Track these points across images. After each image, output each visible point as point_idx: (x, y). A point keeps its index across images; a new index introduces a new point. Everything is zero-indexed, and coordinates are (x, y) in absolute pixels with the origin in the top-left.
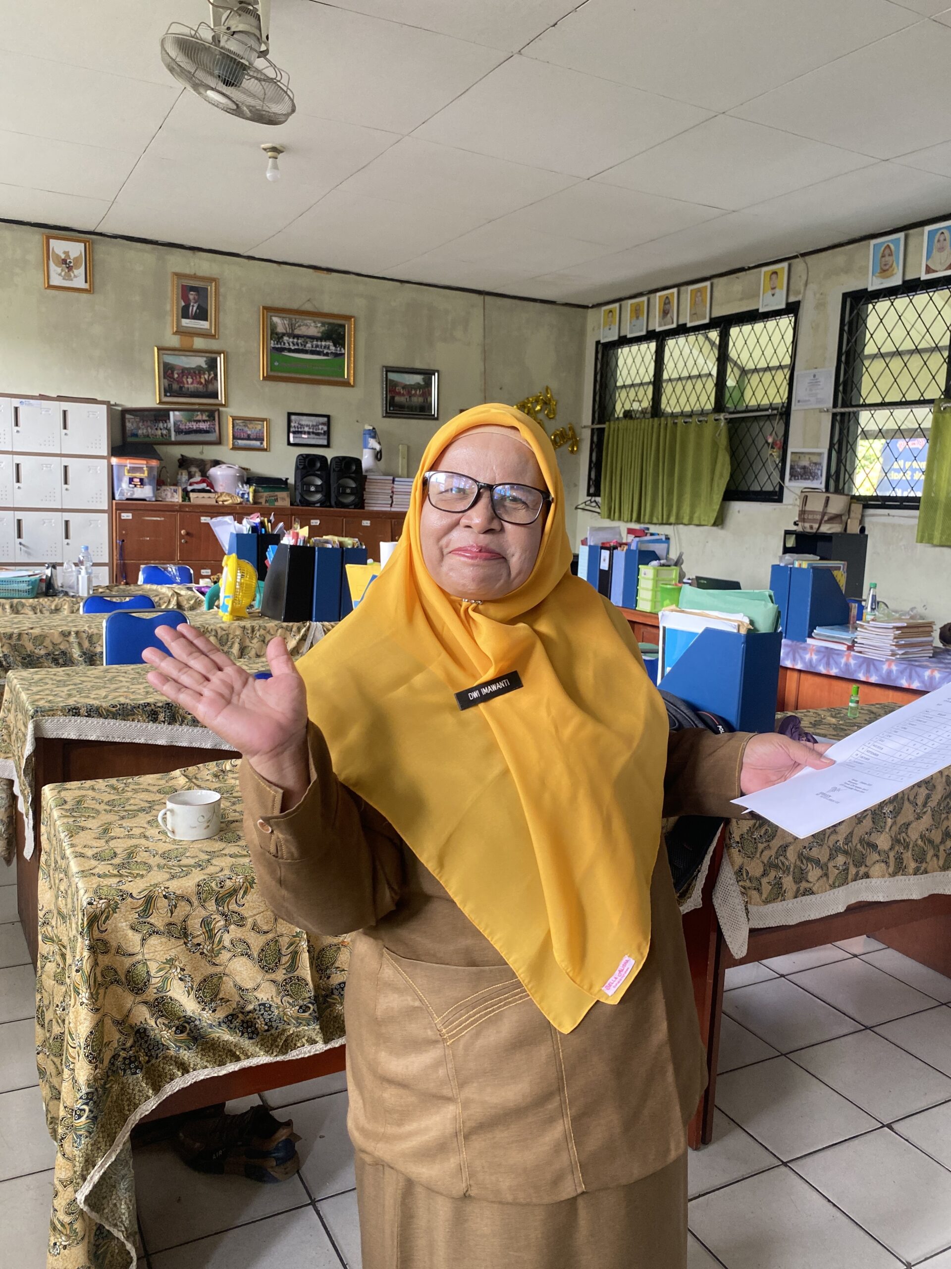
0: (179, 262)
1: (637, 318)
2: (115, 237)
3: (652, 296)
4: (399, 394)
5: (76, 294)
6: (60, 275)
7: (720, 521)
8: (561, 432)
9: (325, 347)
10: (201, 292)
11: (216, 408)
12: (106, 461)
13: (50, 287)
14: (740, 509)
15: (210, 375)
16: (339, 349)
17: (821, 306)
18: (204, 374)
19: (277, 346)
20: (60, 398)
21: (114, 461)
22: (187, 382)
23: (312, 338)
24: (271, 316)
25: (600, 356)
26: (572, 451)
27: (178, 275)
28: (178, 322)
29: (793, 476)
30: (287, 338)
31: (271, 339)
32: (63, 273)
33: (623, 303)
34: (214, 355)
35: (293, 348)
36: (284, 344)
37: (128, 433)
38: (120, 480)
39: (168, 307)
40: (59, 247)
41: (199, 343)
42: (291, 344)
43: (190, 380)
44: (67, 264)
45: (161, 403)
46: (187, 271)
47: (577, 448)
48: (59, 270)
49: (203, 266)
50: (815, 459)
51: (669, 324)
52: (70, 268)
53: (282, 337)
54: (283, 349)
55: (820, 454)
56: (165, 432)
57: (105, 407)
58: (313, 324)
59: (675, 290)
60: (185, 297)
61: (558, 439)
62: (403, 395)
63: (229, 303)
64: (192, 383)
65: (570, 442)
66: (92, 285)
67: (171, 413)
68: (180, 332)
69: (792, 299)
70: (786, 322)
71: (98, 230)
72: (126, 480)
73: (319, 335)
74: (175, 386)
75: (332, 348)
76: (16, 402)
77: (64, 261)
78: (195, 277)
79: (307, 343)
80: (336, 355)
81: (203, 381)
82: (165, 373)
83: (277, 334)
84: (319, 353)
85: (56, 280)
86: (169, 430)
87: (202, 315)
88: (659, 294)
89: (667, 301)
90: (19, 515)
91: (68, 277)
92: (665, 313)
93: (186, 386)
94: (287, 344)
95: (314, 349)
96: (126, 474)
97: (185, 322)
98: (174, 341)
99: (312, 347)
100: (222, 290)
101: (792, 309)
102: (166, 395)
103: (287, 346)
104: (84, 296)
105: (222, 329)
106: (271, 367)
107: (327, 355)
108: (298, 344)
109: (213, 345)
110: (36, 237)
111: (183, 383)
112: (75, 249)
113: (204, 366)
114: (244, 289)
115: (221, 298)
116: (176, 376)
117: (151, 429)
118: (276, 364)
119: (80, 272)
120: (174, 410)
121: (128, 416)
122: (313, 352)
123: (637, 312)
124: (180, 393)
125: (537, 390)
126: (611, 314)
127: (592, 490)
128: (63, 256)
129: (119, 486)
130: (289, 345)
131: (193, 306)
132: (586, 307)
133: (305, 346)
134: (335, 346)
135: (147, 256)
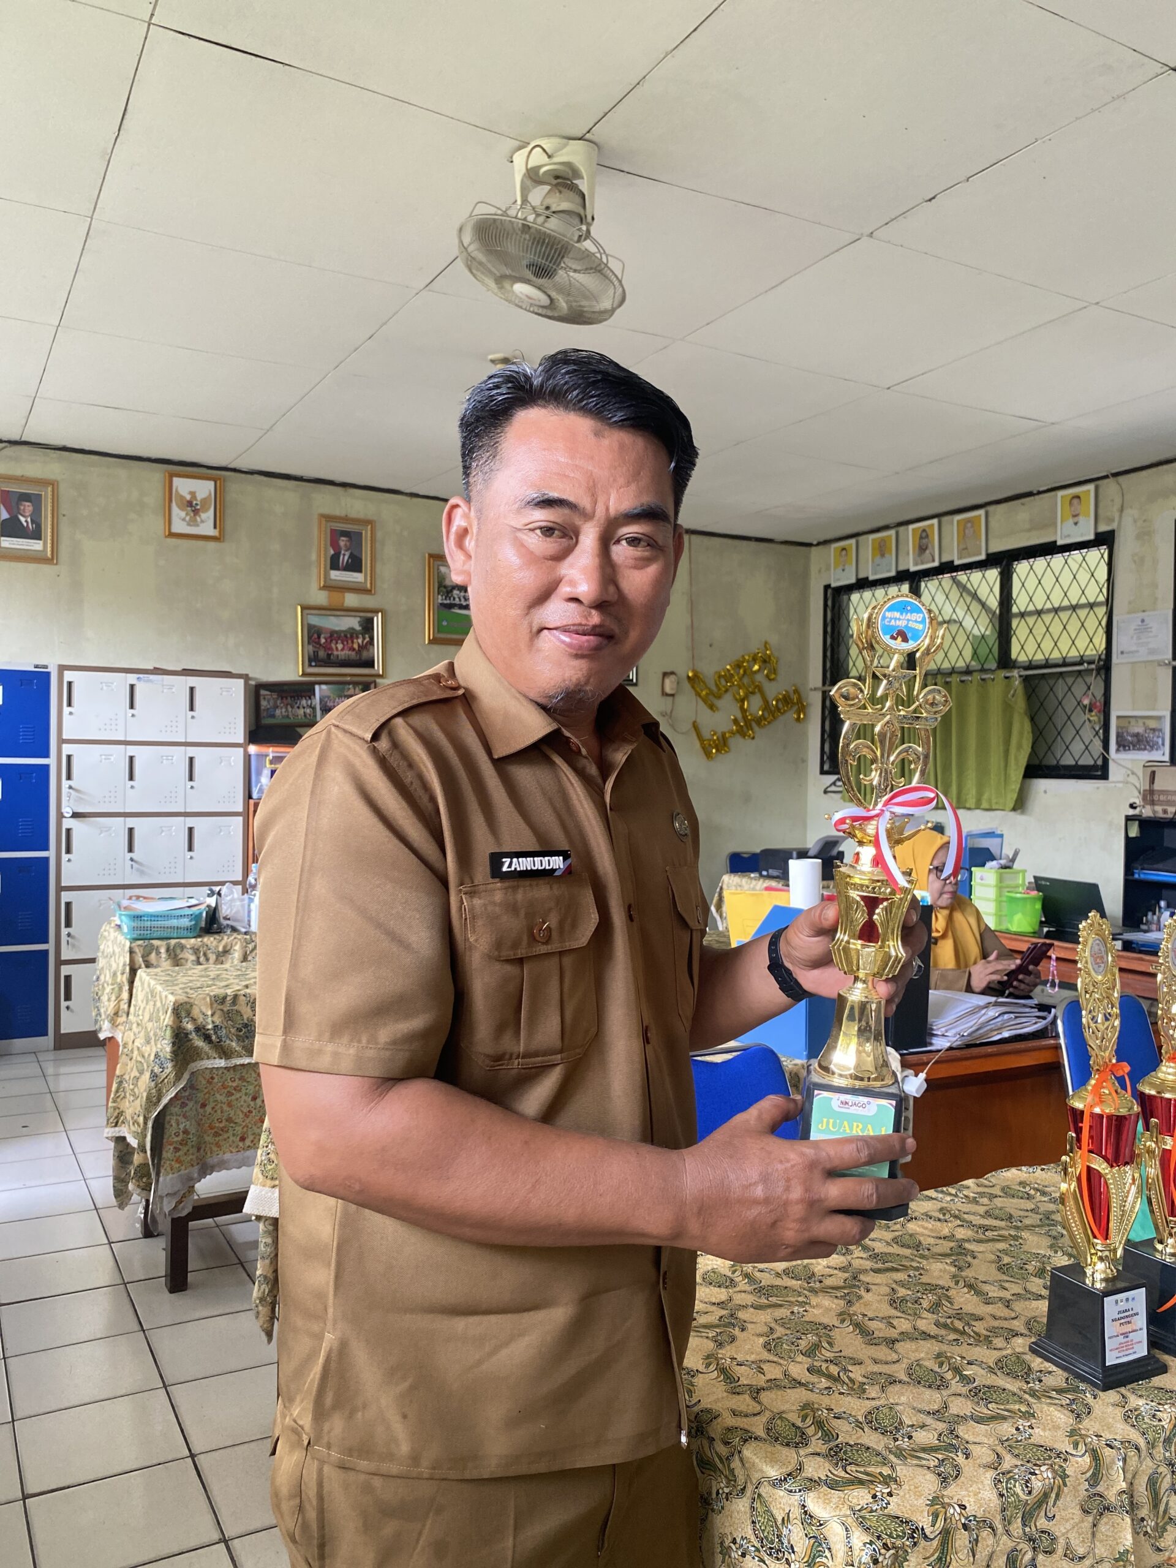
0: (326, 502)
1: (883, 555)
2: (252, 473)
3: (902, 529)
5: (201, 543)
6: (184, 520)
7: (1020, 804)
8: (784, 696)
10: (355, 538)
11: (372, 679)
12: (241, 750)
13: (172, 535)
14: (1045, 788)
15: (364, 639)
17: (1145, 534)
18: (357, 638)
19: (445, 602)
20: (187, 672)
21: (253, 749)
22: (337, 648)
24: (438, 566)
25: (830, 603)
26: (798, 719)
27: (328, 518)
28: (326, 575)
29: (1122, 745)
30: (458, 592)
31: (439, 594)
32: (188, 518)
33: (861, 538)
34: (369, 615)
36: (454, 599)
37: (263, 714)
38: (259, 773)
39: (314, 557)
40: (184, 486)
41: (351, 600)
43: (340, 646)
44: (193, 507)
45: (304, 674)
46: (337, 512)
47: (804, 715)
48: (183, 514)
49: (355, 506)
50: (1152, 724)
51: (927, 562)
52: (196, 512)
53: (451, 591)
54: (450, 606)
55: (1159, 718)
56: (308, 711)
57: (241, 682)
59: (935, 521)
60: (334, 544)
61: (780, 706)
63: (388, 550)
64: (343, 650)
65: (795, 708)
66: (222, 531)
67: (317, 687)
68: (329, 587)
69: (1103, 528)
70: (1096, 557)
71: (232, 466)
72: (266, 772)
74: (322, 654)
76: (132, 678)
77: (190, 504)
78: (346, 519)
81: (356, 646)
82: (310, 638)
83: (445, 587)
85: (179, 527)
86: (314, 709)
87: (355, 565)
88: (911, 527)
89: (924, 535)
90: (131, 822)
91: (193, 522)
92: (922, 549)
93: (335, 653)
94: (457, 599)
96: (268, 765)
97: (335, 575)
98: (321, 598)
100: (379, 535)
101: (1105, 539)
102: (310, 665)
103: (457, 601)
104: (212, 545)
105: (378, 583)
106: (439, 628)
109: (367, 601)
110: (155, 476)
111: (331, 649)
112: (203, 489)
113: (358, 628)
114: (405, 533)
115: (378, 545)
116: (323, 641)
117: (292, 707)
118: (445, 623)
119: (208, 515)
120: (320, 683)
121: (263, 692)
123: (881, 549)
124: (328, 662)
125: (755, 647)
126: (844, 552)
127: (826, 767)
128: (188, 497)
129: (258, 781)
130: (460, 600)
131: (344, 555)
132: (809, 545)
135: (290, 494)
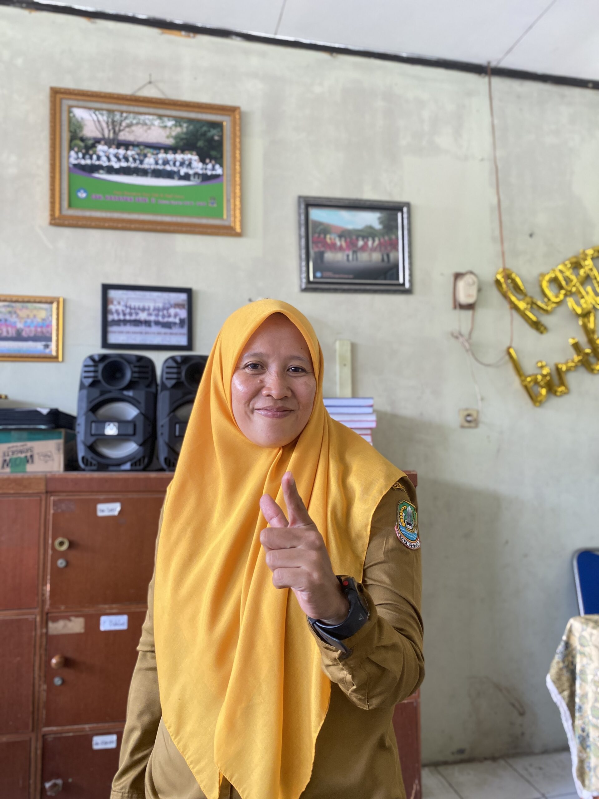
4: (333, 247)
9: (182, 164)
16: (210, 166)
19: (83, 162)
23: (156, 147)
24: (70, 107)
31: (71, 148)
35: (116, 166)
42: (113, 159)
53: (93, 146)
54: (95, 168)
58: (157, 122)
62: (341, 248)
73: (171, 142)
75: (198, 166)
79: (145, 156)
80: (205, 178)
83: (82, 139)
84: (170, 175)
94: (104, 159)
95: (160, 167)
99: (157, 163)
103: (104, 162)
107: (187, 177)
108: (126, 159)
122: (157, 174)
130: (109, 159)
133: (141, 162)
134: (202, 160)
